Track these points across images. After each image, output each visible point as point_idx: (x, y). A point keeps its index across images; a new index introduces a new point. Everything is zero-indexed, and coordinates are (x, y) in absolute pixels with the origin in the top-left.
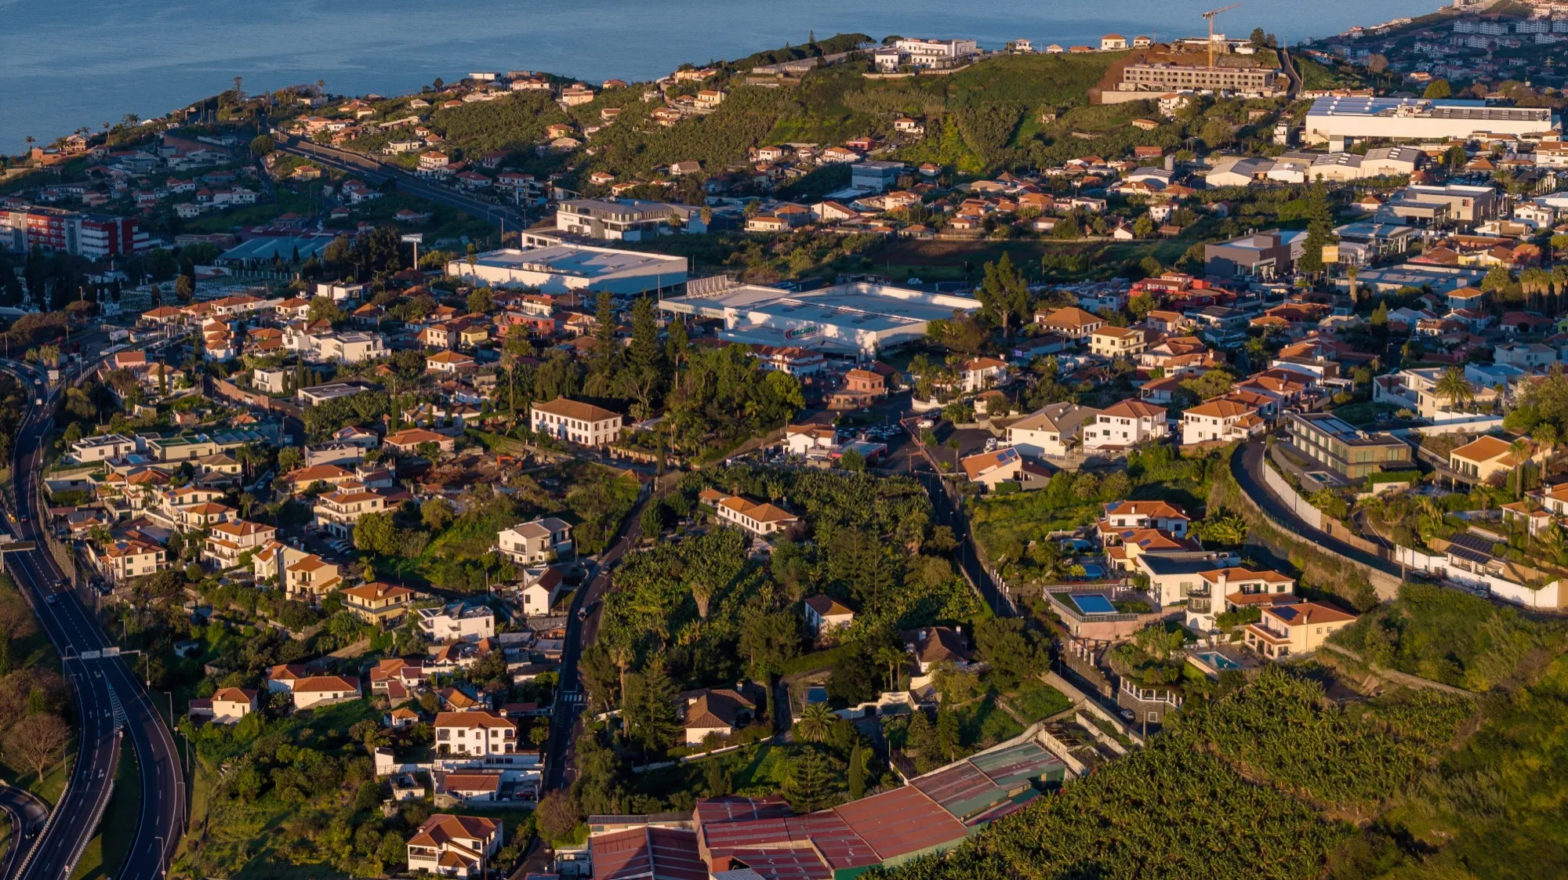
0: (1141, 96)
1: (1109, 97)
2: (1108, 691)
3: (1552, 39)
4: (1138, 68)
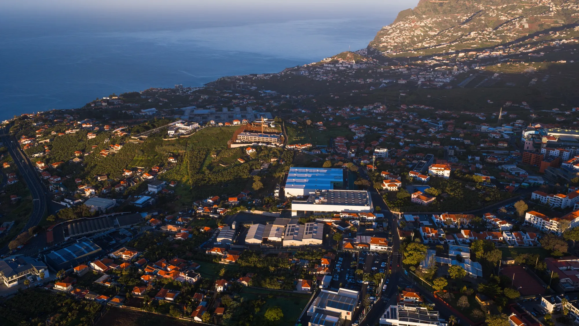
3: (343, 68)
4: (242, 135)
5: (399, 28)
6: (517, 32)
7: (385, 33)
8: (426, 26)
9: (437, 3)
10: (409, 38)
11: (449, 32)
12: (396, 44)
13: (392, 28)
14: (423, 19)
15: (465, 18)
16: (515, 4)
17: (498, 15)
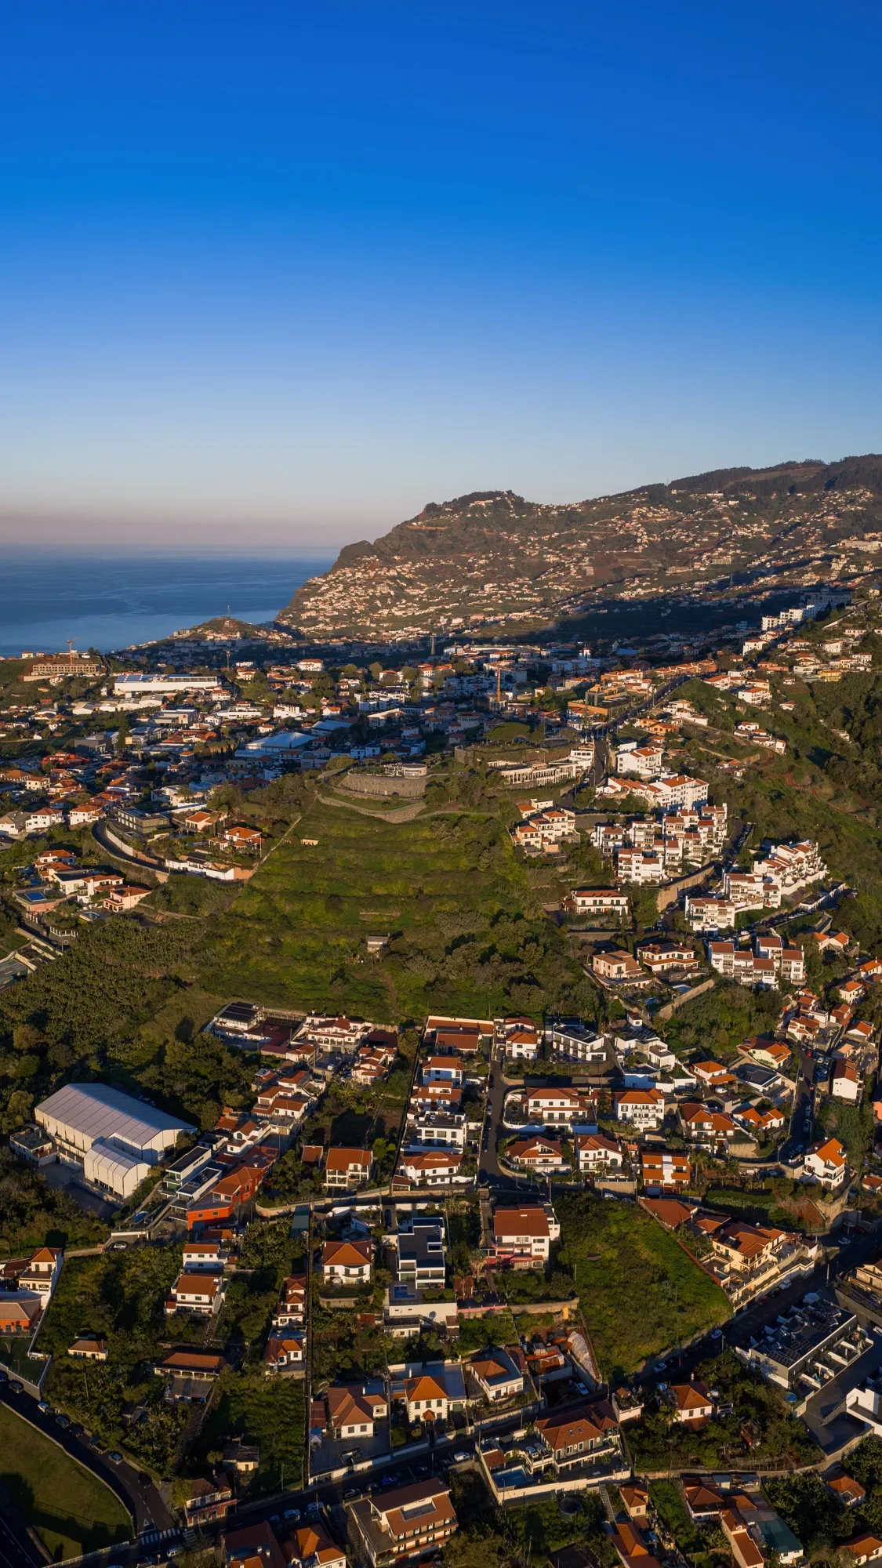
0: (41, 678)
1: (27, 679)
2: (45, 934)
4: (39, 666)
5: (342, 582)
6: (574, 583)
7: (315, 591)
8: (400, 576)
9: (424, 532)
10: (365, 601)
11: (445, 586)
12: (336, 613)
13: (327, 582)
14: (396, 563)
15: (482, 562)
16: (574, 531)
17: (541, 553)
